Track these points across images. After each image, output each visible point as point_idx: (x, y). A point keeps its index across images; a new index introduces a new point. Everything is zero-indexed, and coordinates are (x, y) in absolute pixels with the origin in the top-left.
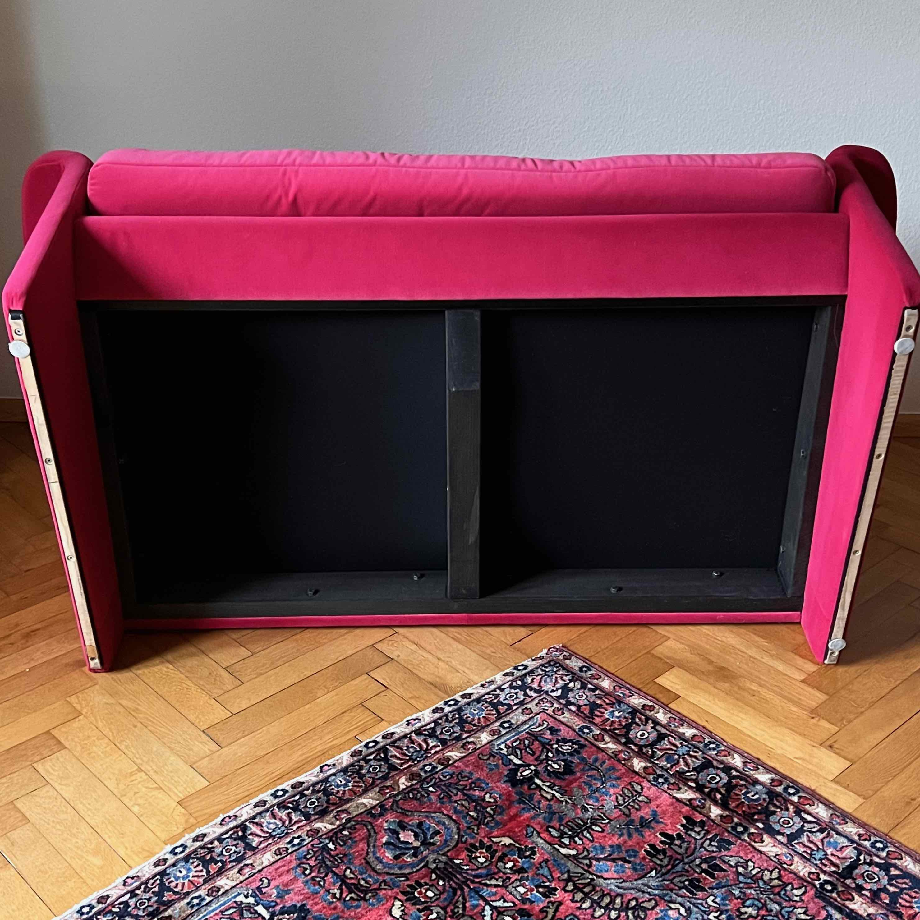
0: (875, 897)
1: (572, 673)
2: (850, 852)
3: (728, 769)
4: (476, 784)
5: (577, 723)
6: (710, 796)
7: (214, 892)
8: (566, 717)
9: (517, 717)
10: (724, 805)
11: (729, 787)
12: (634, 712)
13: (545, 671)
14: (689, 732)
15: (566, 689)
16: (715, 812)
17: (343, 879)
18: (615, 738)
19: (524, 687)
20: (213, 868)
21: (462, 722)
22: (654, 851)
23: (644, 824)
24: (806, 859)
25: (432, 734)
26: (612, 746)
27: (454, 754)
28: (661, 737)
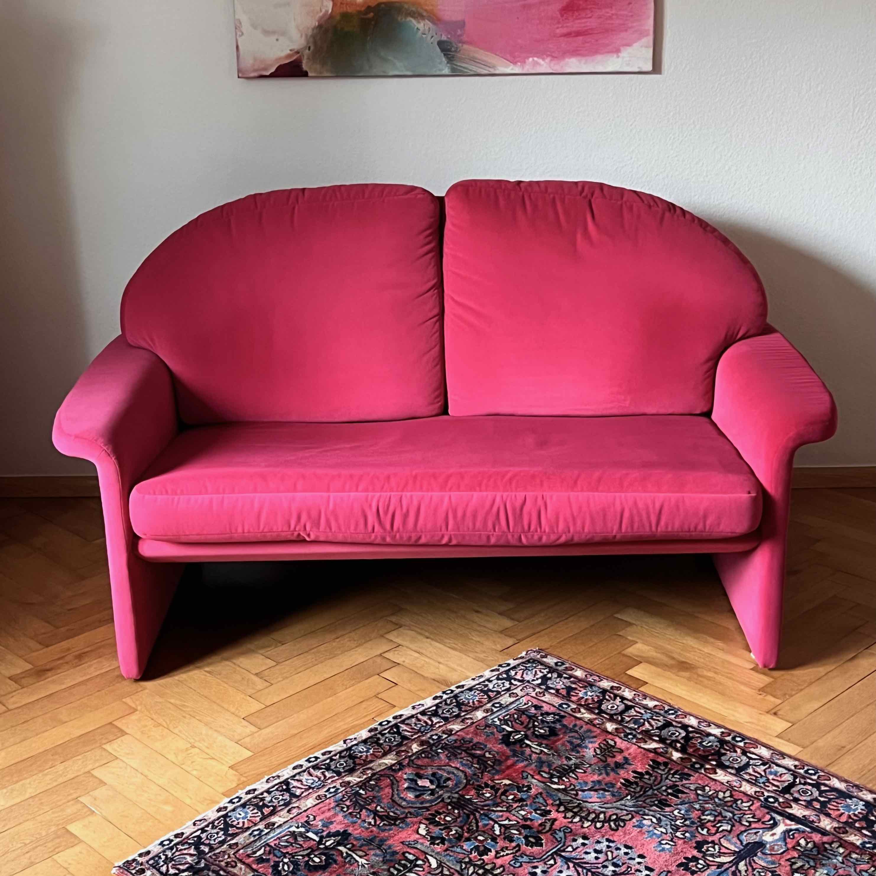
0: (809, 805)
1: (549, 667)
2: (788, 778)
3: (685, 727)
4: (477, 746)
5: (557, 701)
6: (672, 745)
7: (271, 826)
8: (547, 698)
9: (505, 699)
10: (683, 750)
11: (687, 738)
12: (604, 692)
13: (526, 667)
14: (651, 704)
15: (545, 679)
16: (676, 755)
17: (375, 813)
18: (590, 710)
19: (509, 679)
20: (266, 811)
21: (459, 705)
22: (628, 783)
23: (618, 766)
24: (753, 783)
25: (435, 714)
26: (587, 716)
27: (456, 727)
28: (628, 708)
